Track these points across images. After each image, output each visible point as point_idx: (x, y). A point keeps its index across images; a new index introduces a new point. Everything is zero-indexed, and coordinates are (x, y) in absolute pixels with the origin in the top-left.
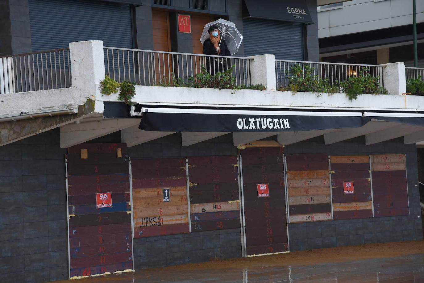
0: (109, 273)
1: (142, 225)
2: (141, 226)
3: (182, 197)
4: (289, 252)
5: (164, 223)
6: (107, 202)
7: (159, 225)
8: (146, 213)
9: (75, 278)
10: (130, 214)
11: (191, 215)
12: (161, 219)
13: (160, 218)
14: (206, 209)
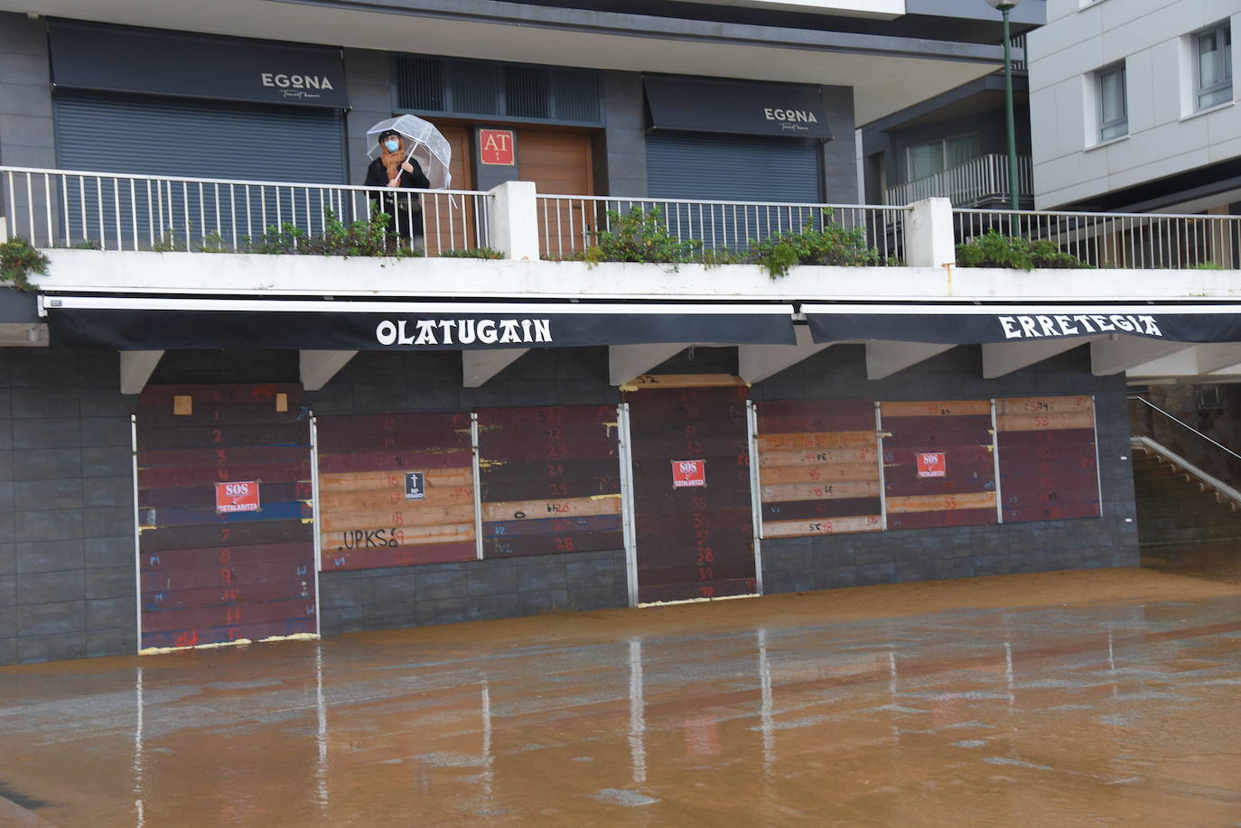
0: (247, 641)
1: (344, 546)
2: (341, 549)
3: (458, 489)
4: (757, 595)
5: (406, 542)
6: (246, 500)
7: (393, 546)
8: (357, 523)
9: (152, 651)
10: (310, 526)
11: (484, 524)
12: (400, 534)
13: (395, 532)
14: (525, 512)
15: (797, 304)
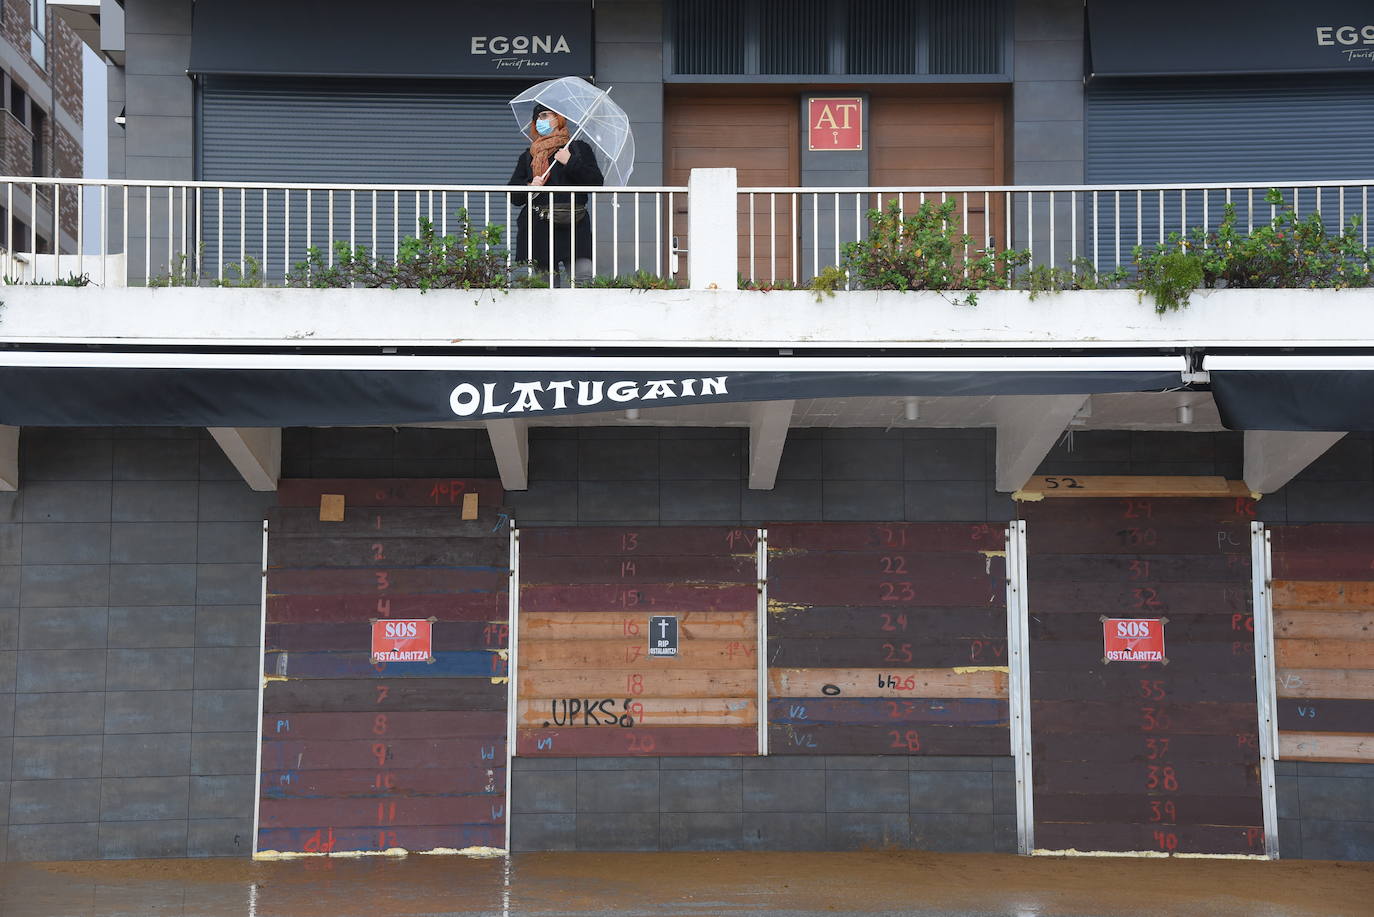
0: (401, 852)
1: (551, 721)
2: (546, 724)
3: (733, 643)
5: (647, 720)
6: (413, 646)
7: (625, 724)
8: (576, 688)
9: (270, 855)
10: (503, 687)
11: (771, 701)
12: (637, 709)
13: (630, 704)
14: (839, 686)
15: (1197, 355)
